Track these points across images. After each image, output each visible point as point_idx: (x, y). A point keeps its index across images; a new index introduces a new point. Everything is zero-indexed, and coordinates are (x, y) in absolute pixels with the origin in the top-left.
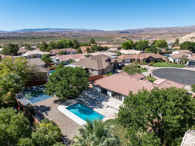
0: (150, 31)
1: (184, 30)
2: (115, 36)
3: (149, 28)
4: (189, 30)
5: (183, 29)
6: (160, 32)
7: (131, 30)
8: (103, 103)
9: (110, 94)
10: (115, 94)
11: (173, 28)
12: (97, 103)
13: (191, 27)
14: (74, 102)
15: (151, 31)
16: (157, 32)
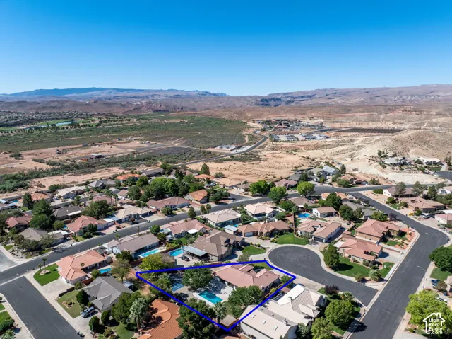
0: (327, 97)
1: (401, 96)
2: (249, 115)
3: (325, 90)
4: (412, 96)
5: (400, 93)
6: (348, 100)
7: (285, 94)
8: (222, 290)
9: (227, 284)
10: (229, 284)
11: (378, 90)
12: (217, 290)
13: (416, 87)
14: (202, 290)
15: (329, 96)
16: (343, 99)
